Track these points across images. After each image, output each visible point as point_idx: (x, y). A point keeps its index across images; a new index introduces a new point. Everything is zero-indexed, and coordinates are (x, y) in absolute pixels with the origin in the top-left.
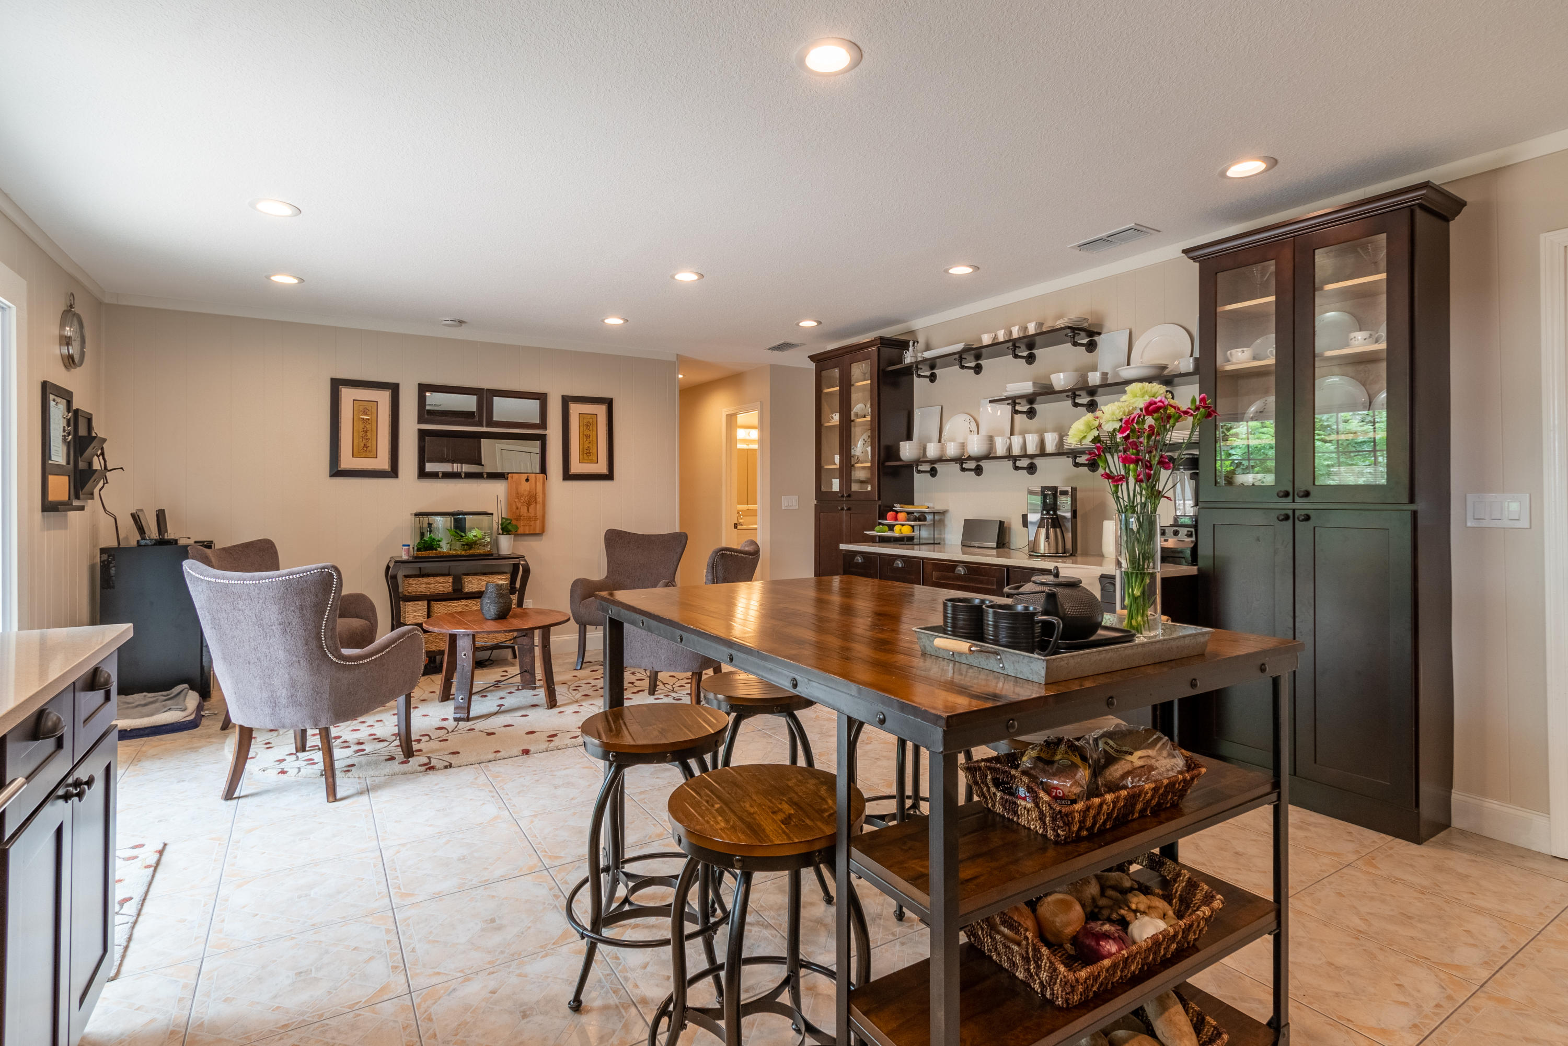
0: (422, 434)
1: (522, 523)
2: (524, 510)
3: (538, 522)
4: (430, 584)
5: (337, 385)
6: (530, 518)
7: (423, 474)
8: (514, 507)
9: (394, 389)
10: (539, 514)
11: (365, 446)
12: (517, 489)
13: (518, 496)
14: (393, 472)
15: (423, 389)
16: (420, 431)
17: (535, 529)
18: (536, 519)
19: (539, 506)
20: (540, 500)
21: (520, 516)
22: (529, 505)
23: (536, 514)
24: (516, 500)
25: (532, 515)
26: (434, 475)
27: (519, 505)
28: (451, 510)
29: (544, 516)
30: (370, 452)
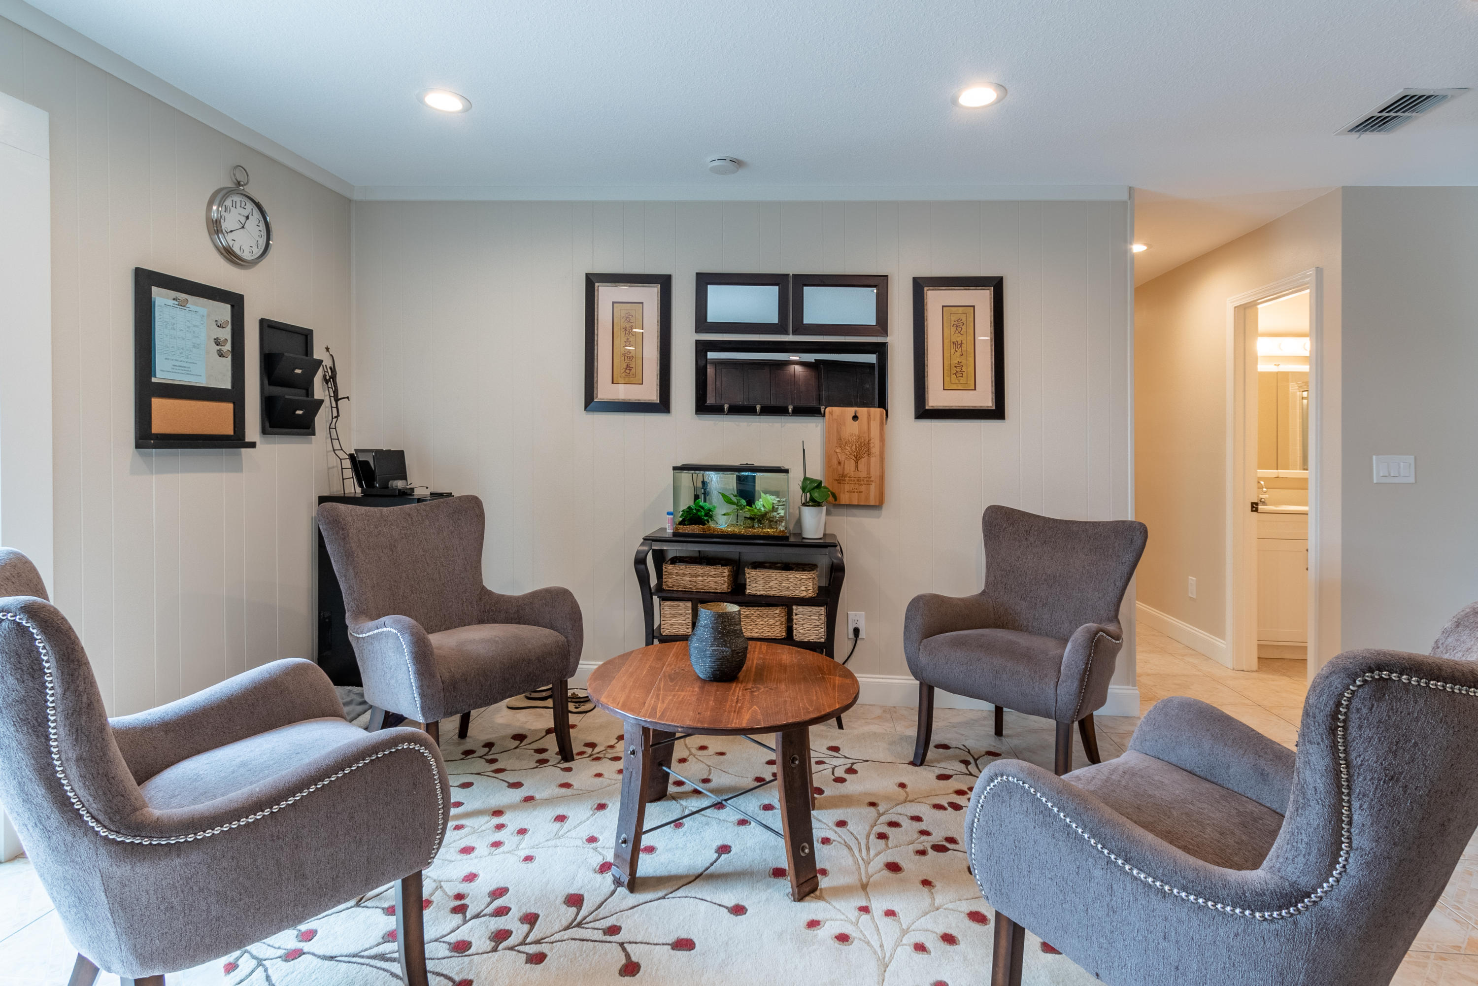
0: (702, 348)
1: (847, 487)
2: (849, 467)
3: (873, 487)
4: (696, 576)
5: (592, 281)
6: (859, 479)
7: (702, 407)
8: (835, 462)
9: (664, 283)
10: (875, 473)
11: (628, 367)
12: (838, 432)
13: (841, 442)
14: (663, 405)
15: (704, 280)
16: (698, 342)
17: (867, 498)
18: (868, 481)
19: (874, 461)
20: (875, 449)
21: (844, 476)
22: (857, 459)
23: (869, 473)
24: (838, 450)
25: (863, 474)
26: (717, 410)
27: (842, 457)
28: (736, 463)
29: (882, 478)
30: (635, 376)
